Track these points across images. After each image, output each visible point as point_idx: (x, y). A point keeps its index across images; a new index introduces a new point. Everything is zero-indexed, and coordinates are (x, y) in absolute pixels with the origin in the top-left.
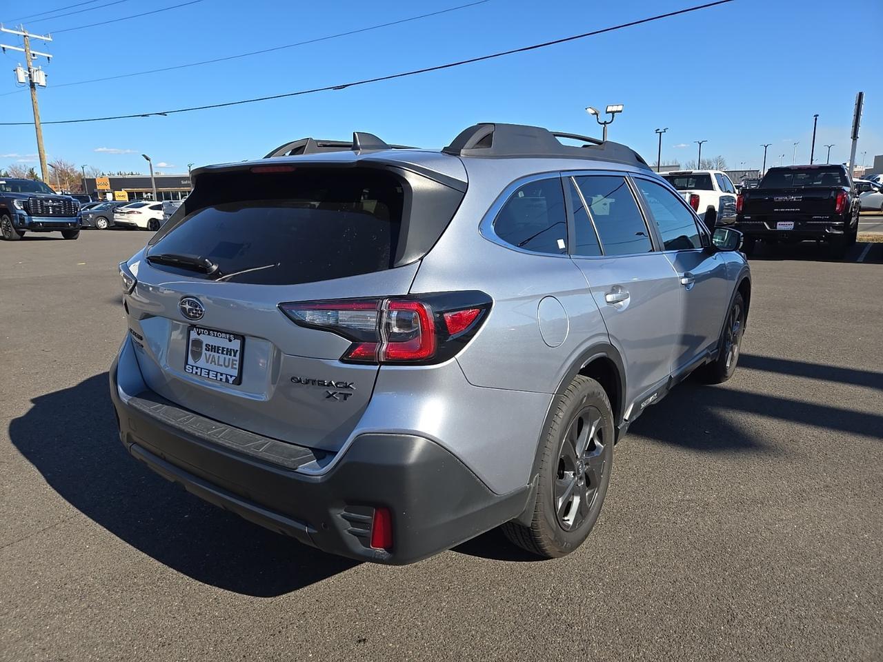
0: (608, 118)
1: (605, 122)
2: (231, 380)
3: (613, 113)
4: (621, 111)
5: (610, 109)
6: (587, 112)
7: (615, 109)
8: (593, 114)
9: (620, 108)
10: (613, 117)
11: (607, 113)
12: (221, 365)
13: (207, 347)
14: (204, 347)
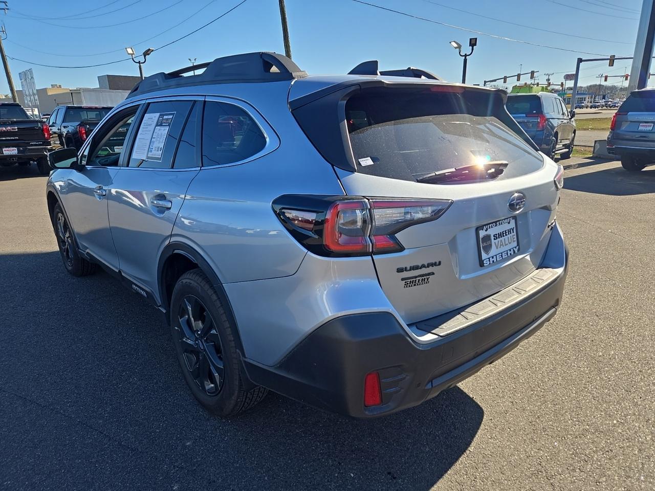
12: (508, 244)
13: (496, 237)
14: (492, 238)
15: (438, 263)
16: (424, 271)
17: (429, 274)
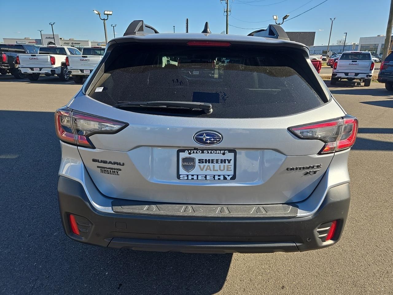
0: (106, 17)
1: (104, 19)
2: (228, 178)
3: (108, 15)
4: (111, 15)
5: (106, 12)
6: (94, 13)
7: (108, 13)
8: (97, 14)
9: (111, 13)
10: (108, 17)
11: (105, 14)
12: (217, 170)
13: (201, 161)
14: (197, 161)
15: (122, 164)
16: (116, 166)
17: (118, 169)
